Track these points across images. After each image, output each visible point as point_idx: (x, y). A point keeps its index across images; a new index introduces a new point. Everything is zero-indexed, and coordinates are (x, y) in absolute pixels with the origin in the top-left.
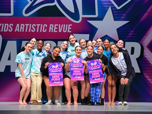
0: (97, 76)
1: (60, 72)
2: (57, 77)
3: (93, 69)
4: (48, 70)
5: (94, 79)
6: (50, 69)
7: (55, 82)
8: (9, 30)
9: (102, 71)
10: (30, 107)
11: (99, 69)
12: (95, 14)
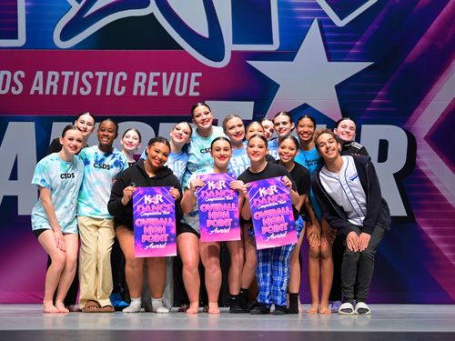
0: (276, 228)
1: (167, 216)
2: (159, 229)
3: (264, 206)
4: (132, 210)
5: (268, 234)
6: (139, 207)
7: (152, 246)
8: (13, 88)
9: (291, 212)
10: (76, 322)
11: (284, 205)
12: (271, 42)
